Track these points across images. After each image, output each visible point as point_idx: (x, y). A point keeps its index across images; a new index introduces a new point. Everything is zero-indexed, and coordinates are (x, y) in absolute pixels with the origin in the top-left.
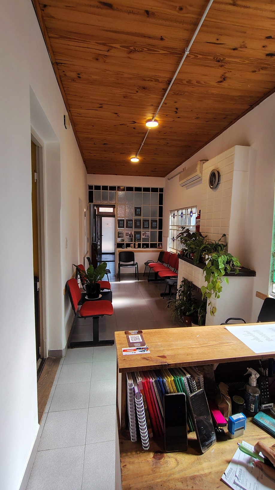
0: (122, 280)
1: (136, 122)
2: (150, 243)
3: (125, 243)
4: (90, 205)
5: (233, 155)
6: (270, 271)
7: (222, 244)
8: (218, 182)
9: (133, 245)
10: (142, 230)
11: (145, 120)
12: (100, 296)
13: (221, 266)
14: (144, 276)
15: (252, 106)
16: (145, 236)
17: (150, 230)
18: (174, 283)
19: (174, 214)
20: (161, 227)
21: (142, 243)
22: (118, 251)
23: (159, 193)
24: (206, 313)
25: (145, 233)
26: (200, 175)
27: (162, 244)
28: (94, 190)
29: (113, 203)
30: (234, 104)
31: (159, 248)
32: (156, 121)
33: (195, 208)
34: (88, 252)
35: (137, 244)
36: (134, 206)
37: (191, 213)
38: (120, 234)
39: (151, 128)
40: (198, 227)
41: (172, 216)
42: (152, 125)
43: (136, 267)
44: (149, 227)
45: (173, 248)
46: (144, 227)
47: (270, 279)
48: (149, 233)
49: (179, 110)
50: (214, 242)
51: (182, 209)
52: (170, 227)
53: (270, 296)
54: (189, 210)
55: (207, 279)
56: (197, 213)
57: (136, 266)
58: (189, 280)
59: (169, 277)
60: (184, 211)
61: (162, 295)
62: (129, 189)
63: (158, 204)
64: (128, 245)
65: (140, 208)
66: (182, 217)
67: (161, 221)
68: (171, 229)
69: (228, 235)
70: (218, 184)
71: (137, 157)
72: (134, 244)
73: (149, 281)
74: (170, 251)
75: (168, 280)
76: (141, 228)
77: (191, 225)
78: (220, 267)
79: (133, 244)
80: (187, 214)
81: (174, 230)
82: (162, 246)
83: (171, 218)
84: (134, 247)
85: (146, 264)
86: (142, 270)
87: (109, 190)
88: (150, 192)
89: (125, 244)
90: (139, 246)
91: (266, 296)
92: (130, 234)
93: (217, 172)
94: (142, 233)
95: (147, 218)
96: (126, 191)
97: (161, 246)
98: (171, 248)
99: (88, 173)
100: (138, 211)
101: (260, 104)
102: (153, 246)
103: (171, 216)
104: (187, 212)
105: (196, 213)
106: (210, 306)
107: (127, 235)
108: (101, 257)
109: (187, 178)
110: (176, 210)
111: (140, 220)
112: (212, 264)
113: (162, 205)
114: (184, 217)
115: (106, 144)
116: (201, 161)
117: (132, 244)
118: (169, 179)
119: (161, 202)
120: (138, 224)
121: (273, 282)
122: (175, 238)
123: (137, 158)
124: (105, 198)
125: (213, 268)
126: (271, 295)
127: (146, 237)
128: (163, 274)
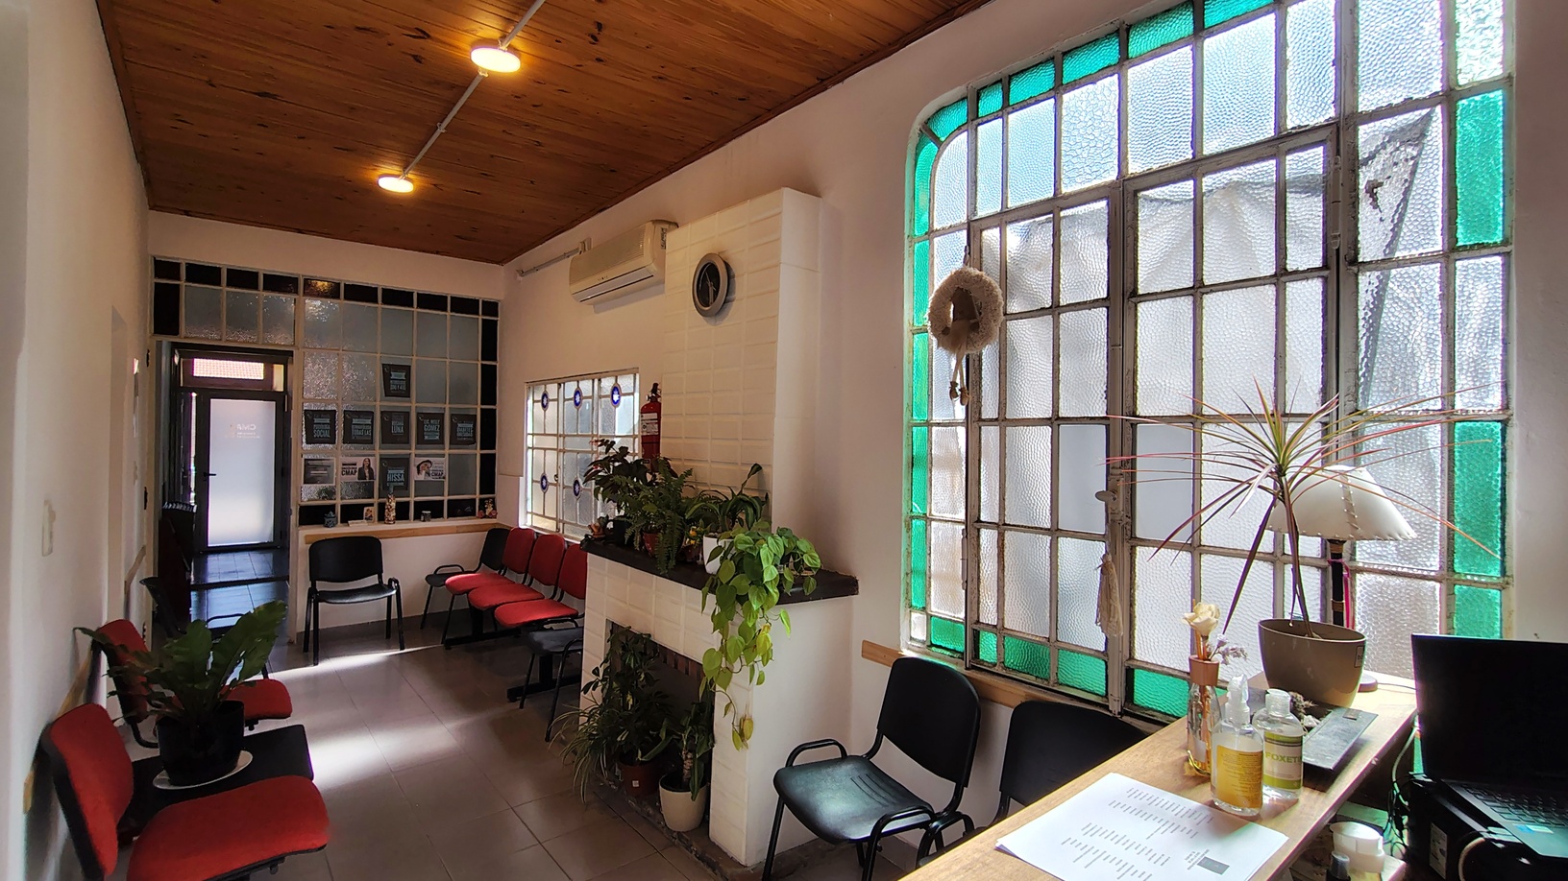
0: (328, 657)
1: (429, 36)
2: (446, 498)
3: (338, 502)
4: (159, 344)
5: (775, 215)
6: (902, 576)
7: (754, 497)
8: (727, 295)
9: (374, 510)
10: (413, 451)
11: (470, 38)
12: (245, 759)
13: (770, 574)
14: (422, 628)
15: (822, 80)
16: (428, 474)
17: (447, 451)
18: (571, 643)
19: (545, 395)
20: (489, 439)
21: (415, 502)
22: (306, 536)
23: (480, 318)
24: (714, 741)
25: (428, 461)
26: (653, 268)
27: (494, 502)
28: (183, 283)
29: (280, 340)
30: (777, 62)
31: (485, 517)
32: (512, 49)
33: (632, 376)
34: (143, 550)
35: (393, 504)
36: (379, 359)
37: (613, 393)
38: (315, 468)
39: (489, 72)
40: (651, 443)
41: (534, 402)
42: (497, 62)
43: (390, 598)
44: (441, 442)
45: (543, 516)
46: (421, 441)
47: (903, 599)
48: (441, 463)
49: (605, 32)
50: (728, 493)
51: (578, 378)
52: (529, 441)
53: (908, 653)
54: (608, 383)
55: (720, 623)
56: (637, 395)
57: (394, 592)
58: (637, 628)
59: (539, 625)
60: (586, 386)
61: (514, 694)
62: (360, 293)
63: (480, 358)
64: (352, 513)
65: (407, 369)
66: (577, 404)
67: (489, 419)
68: (533, 448)
69: (770, 466)
70: (726, 302)
71: (410, 176)
72: (382, 507)
73: (448, 644)
74: (529, 523)
75: (538, 636)
76: (408, 442)
77: (617, 434)
78: (767, 578)
79: (376, 506)
80: (600, 397)
81: (545, 449)
82: (494, 508)
83: (532, 409)
84: (382, 518)
85: (436, 579)
86: (415, 609)
87: (265, 289)
88: (446, 310)
89: (338, 510)
90: (402, 513)
91: (896, 653)
92: (359, 466)
93: (723, 265)
94: (415, 461)
95: (431, 407)
96: (346, 298)
97: (489, 510)
98: (532, 513)
99: (154, 206)
100: (396, 379)
101: (846, 81)
102: (458, 509)
103: (530, 402)
104: (600, 387)
105: (633, 394)
106: (730, 714)
107: (347, 473)
108: (201, 570)
109: (603, 275)
110: (552, 381)
111: (407, 414)
112: (739, 569)
113: (495, 359)
114: (587, 405)
115: (274, 97)
116: (656, 222)
117: (372, 505)
118: (522, 273)
119: (490, 349)
120: (397, 428)
121: (911, 606)
122: (551, 479)
123: (407, 179)
124: (240, 319)
125: (742, 583)
126: (908, 649)
127: (430, 479)
128: (517, 611)
